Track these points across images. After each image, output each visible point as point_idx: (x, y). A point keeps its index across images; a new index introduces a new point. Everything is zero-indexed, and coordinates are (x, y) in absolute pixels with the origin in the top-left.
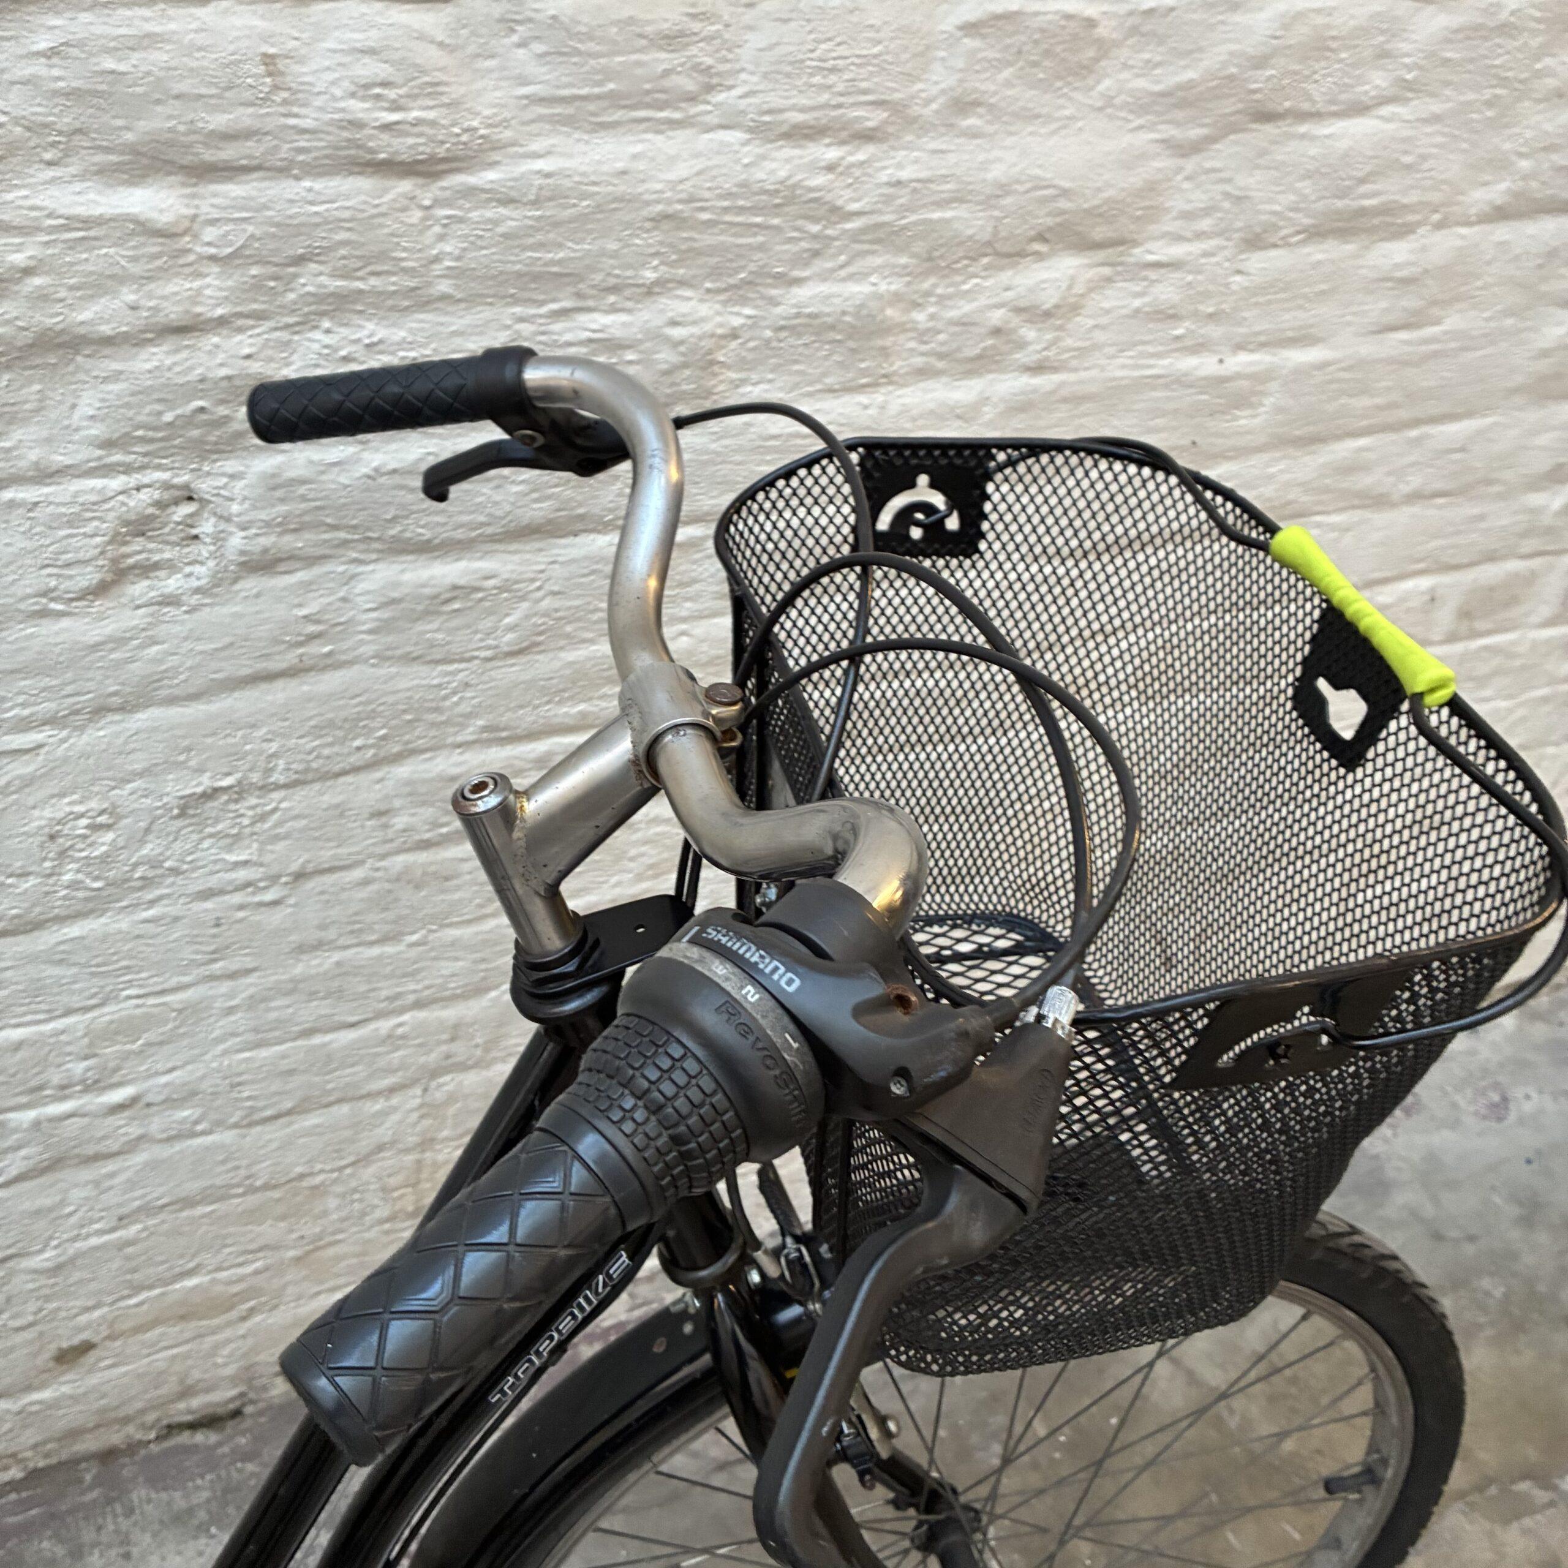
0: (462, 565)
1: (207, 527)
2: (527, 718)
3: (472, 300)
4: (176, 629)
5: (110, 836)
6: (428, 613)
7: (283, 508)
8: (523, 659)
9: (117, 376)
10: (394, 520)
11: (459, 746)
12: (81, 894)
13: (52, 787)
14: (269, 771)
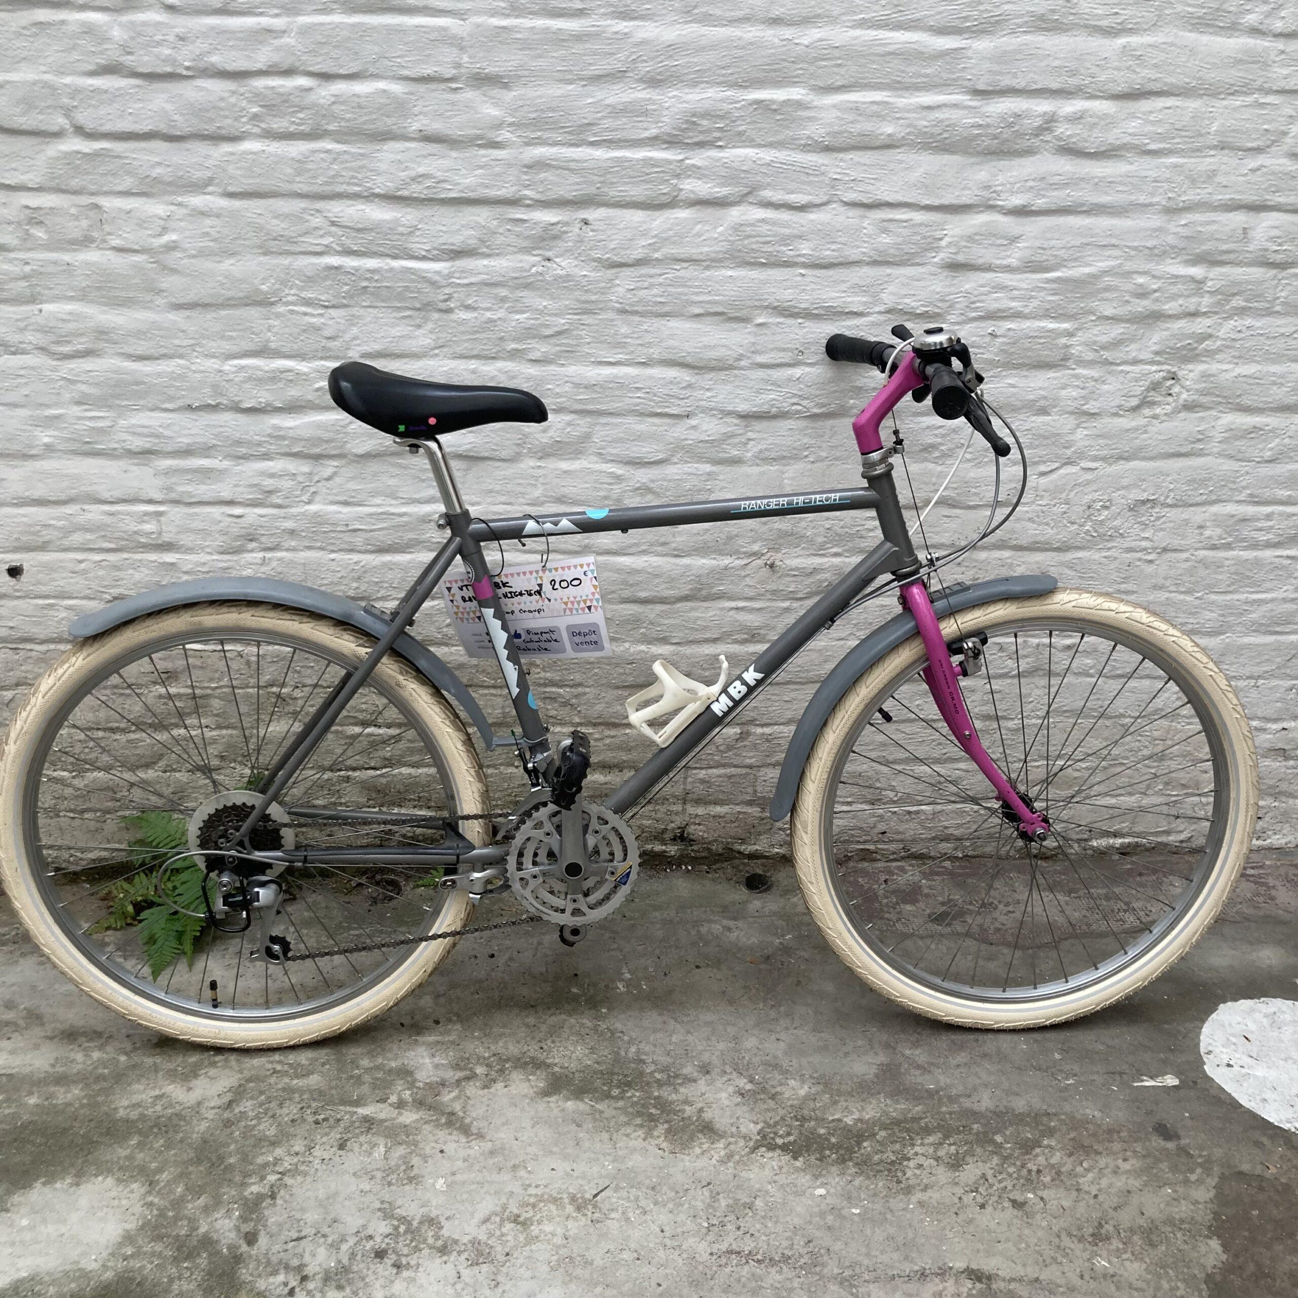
0: (1258, 419)
1: (1176, 389)
2: (1267, 494)
3: (1286, 314)
4: (1154, 429)
5: (1106, 513)
6: (1242, 437)
7: (1204, 385)
8: (1271, 465)
9: (1167, 329)
10: (1240, 396)
11: (1238, 502)
12: (1088, 538)
13: (1094, 487)
14: (1167, 497)
